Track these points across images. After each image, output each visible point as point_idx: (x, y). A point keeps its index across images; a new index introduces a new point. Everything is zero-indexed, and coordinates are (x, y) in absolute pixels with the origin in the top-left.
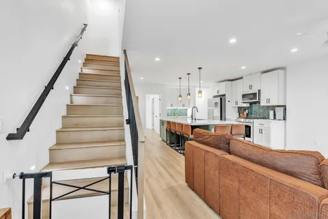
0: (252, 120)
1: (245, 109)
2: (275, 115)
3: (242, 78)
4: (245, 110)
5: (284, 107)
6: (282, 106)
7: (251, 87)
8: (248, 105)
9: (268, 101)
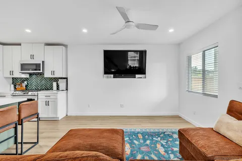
0: (36, 93)
1: (23, 80)
2: (58, 86)
3: (20, 45)
4: (23, 82)
5: (67, 78)
6: (64, 78)
7: (32, 57)
8: (27, 76)
9: (53, 73)
